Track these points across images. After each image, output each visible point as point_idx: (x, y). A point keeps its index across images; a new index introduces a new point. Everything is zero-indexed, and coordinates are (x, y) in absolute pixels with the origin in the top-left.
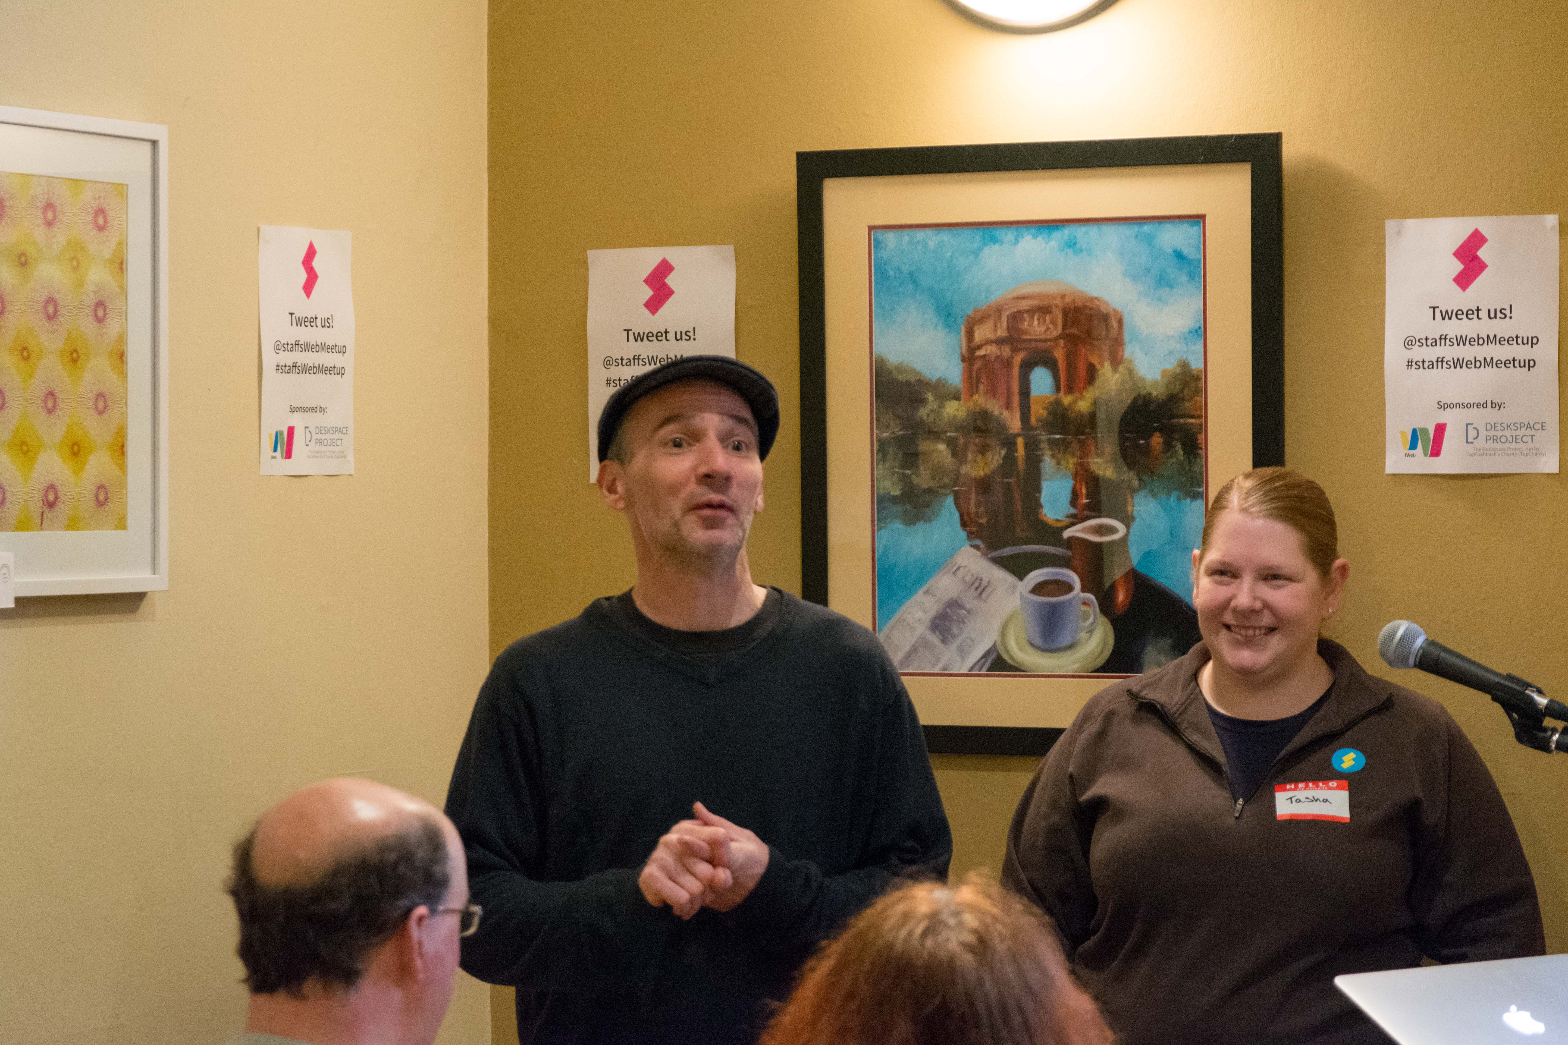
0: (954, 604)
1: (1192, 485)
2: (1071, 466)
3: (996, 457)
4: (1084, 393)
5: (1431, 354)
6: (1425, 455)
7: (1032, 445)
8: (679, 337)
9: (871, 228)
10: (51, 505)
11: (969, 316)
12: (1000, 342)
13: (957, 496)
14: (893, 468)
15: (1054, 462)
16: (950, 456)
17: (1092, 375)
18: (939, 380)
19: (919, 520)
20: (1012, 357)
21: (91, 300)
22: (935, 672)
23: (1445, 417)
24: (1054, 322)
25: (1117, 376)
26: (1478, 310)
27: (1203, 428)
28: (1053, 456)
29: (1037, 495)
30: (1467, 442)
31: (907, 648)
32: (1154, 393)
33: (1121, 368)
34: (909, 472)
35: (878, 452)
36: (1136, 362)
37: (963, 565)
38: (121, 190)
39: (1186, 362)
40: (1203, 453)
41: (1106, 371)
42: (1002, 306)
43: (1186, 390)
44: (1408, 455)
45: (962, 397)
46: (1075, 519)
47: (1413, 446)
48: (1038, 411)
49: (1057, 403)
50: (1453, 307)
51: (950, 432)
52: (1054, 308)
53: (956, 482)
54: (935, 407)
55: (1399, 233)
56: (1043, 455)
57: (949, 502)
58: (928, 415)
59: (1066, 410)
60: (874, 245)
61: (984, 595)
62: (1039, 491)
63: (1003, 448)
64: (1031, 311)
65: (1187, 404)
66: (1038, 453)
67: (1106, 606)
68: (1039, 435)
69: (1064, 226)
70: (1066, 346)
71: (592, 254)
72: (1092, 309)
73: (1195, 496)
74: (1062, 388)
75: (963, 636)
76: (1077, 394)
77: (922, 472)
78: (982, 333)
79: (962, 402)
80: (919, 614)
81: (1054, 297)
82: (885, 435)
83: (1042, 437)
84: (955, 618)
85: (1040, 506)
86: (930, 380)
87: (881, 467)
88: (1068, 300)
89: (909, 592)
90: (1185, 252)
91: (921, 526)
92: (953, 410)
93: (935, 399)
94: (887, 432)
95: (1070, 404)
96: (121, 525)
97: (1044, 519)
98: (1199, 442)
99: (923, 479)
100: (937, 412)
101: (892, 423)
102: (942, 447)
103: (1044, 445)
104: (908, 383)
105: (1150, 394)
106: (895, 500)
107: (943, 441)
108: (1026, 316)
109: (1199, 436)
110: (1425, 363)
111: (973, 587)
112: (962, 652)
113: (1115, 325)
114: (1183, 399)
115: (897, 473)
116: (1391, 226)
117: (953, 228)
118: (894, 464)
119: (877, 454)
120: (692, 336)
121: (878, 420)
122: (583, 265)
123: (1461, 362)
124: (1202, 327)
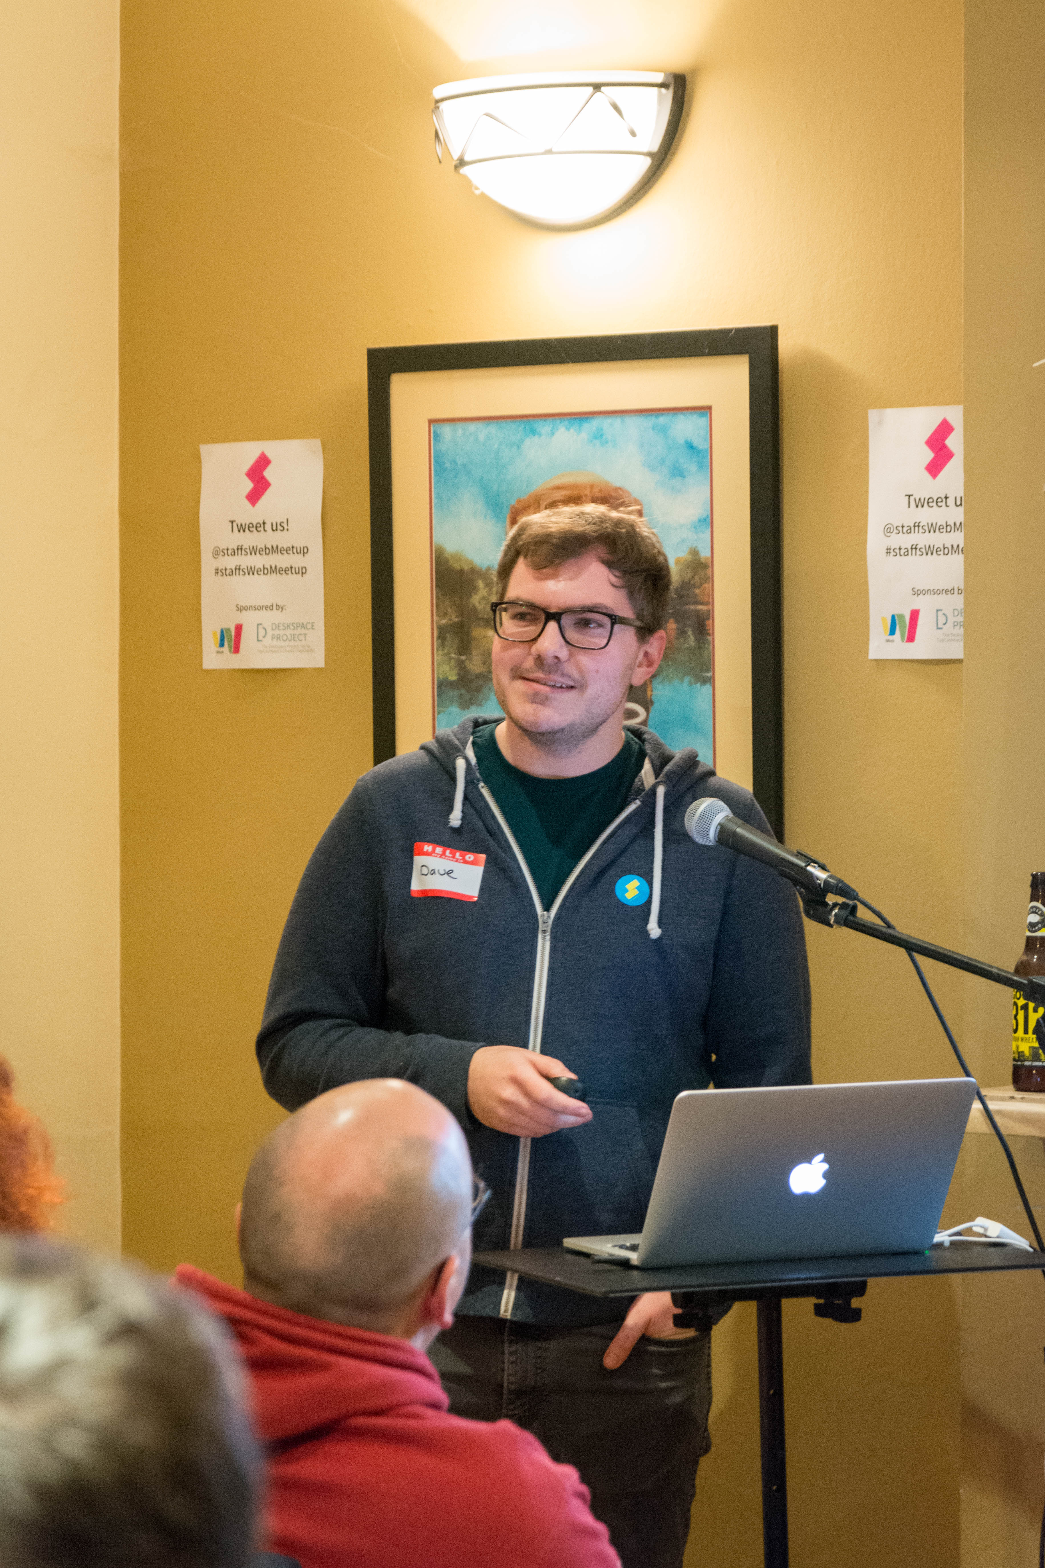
1: (702, 670)
5: (906, 541)
6: (903, 640)
8: (274, 528)
14: (449, 653)
23: (919, 603)
26: (946, 498)
27: (710, 614)
30: (938, 628)
35: (439, 638)
39: (696, 550)
43: (697, 578)
44: (888, 641)
47: (892, 632)
50: (924, 495)
55: (880, 423)
58: (480, 603)
60: (434, 438)
69: (592, 418)
71: (204, 449)
73: (705, 681)
77: (475, 657)
82: (444, 621)
86: (481, 568)
87: (440, 653)
90: (695, 443)
93: (485, 587)
94: (445, 619)
98: (708, 628)
99: (475, 664)
100: (487, 600)
101: (449, 610)
110: (901, 550)
115: (454, 658)
116: (873, 415)
117: (499, 421)
118: (451, 650)
119: (437, 640)
120: (286, 527)
121: (437, 607)
122: (197, 458)
123: (932, 550)
124: (710, 516)
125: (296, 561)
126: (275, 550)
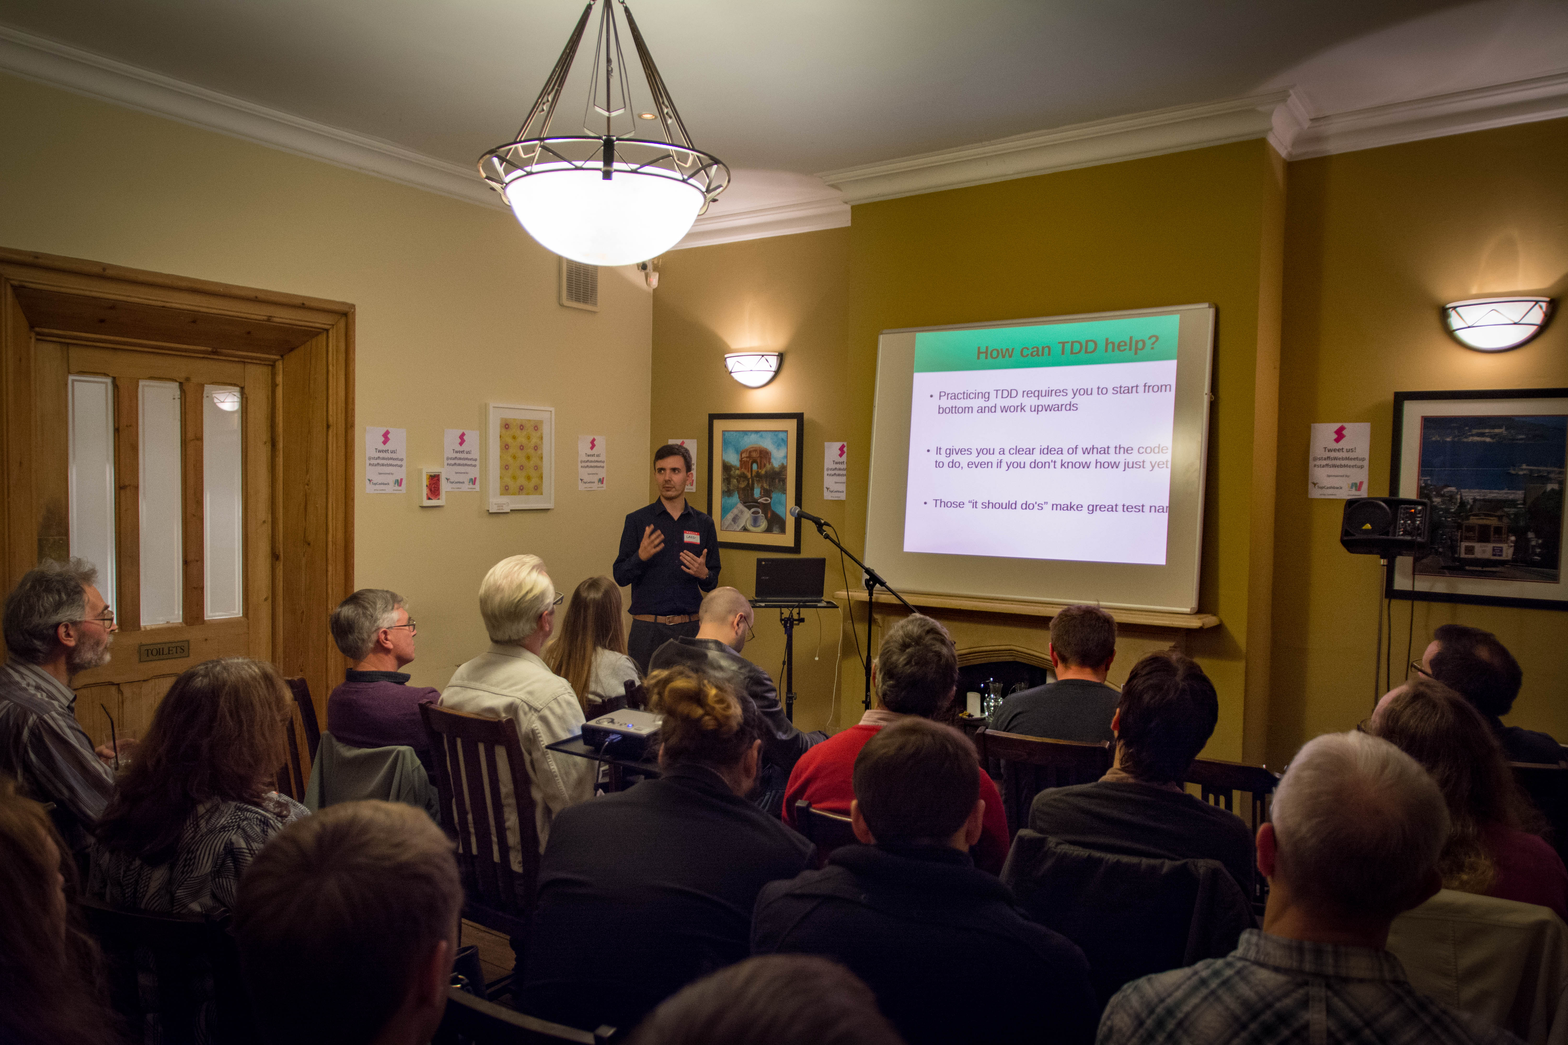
0: (737, 515)
1: (782, 491)
2: (760, 486)
3: (745, 483)
4: (763, 470)
7: (753, 481)
9: (723, 431)
10: (522, 490)
11: (741, 452)
12: (747, 457)
13: (738, 492)
15: (757, 485)
16: (737, 483)
17: (765, 465)
18: (735, 466)
19: (731, 497)
20: (749, 461)
21: (533, 446)
24: (758, 454)
25: (770, 466)
27: (786, 478)
28: (757, 483)
29: (753, 492)
31: (728, 525)
32: (777, 470)
33: (770, 464)
34: (729, 486)
35: (723, 481)
36: (773, 463)
37: (739, 507)
38: (541, 422)
41: (768, 464)
42: (748, 450)
45: (740, 469)
46: (761, 498)
48: (754, 473)
49: (758, 472)
51: (737, 477)
52: (758, 451)
53: (738, 489)
56: (755, 483)
57: (736, 493)
60: (723, 435)
61: (743, 514)
64: (753, 451)
65: (783, 473)
67: (766, 518)
69: (759, 432)
70: (760, 459)
72: (765, 451)
73: (783, 495)
74: (759, 468)
75: (738, 523)
77: (731, 486)
78: (744, 455)
80: (730, 518)
81: (758, 448)
83: (755, 479)
84: (737, 519)
85: (754, 495)
87: (723, 484)
88: (760, 449)
89: (729, 512)
90: (784, 438)
92: (737, 472)
95: (760, 472)
96: (542, 494)
97: (755, 497)
99: (731, 488)
101: (726, 475)
102: (735, 481)
103: (755, 481)
104: (729, 466)
106: (726, 492)
107: (735, 479)
109: (785, 480)
111: (741, 512)
112: (738, 526)
113: (770, 455)
115: (726, 486)
117: (738, 432)
118: (726, 484)
121: (723, 474)
124: (787, 456)
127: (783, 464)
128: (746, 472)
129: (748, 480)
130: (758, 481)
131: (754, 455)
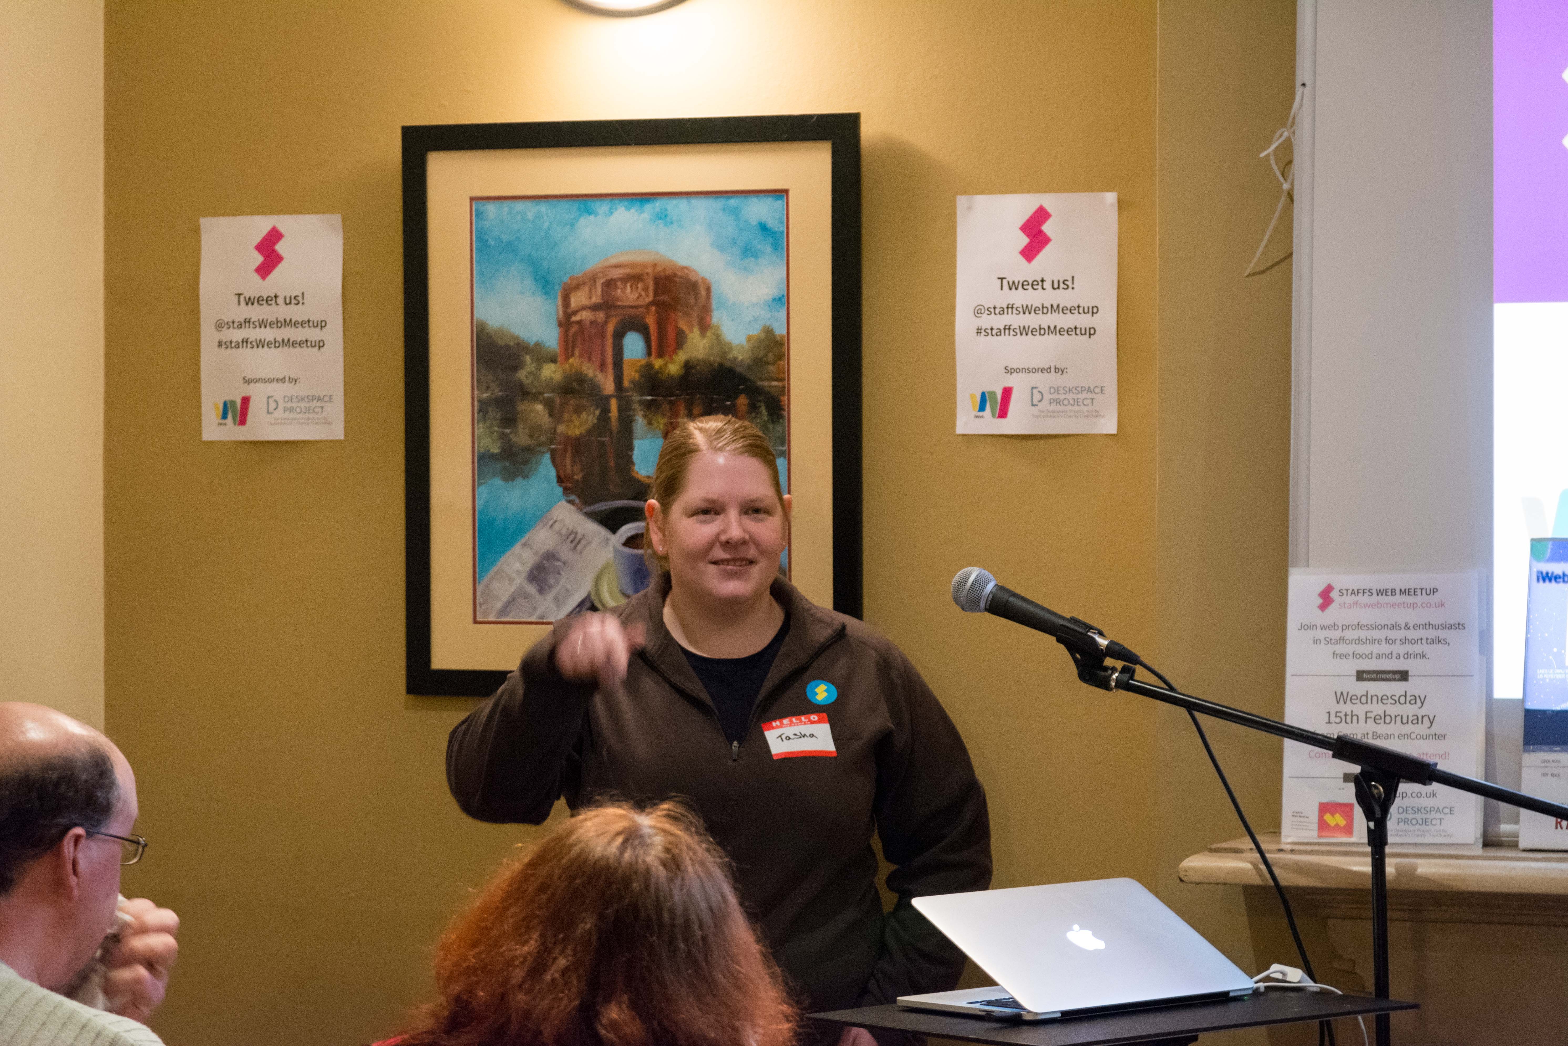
0: (551, 556)
2: (661, 426)
3: (589, 418)
4: (674, 357)
5: (999, 322)
6: (993, 416)
7: (625, 406)
8: (288, 301)
9: (472, 199)
11: (565, 284)
12: (594, 308)
13: (553, 454)
14: (493, 426)
15: (645, 422)
16: (547, 416)
17: (682, 339)
18: (537, 344)
19: (517, 476)
20: (606, 322)
22: (533, 619)
23: (1011, 381)
24: (646, 289)
25: (705, 341)
26: (1043, 281)
27: (785, 390)
28: (645, 416)
29: (630, 453)
30: (1033, 405)
31: (505, 598)
32: (740, 357)
33: (709, 334)
34: (508, 431)
35: (479, 411)
36: (723, 328)
37: (560, 518)
39: (770, 328)
40: (786, 413)
41: (694, 335)
42: (596, 274)
43: (770, 355)
44: (977, 417)
45: (559, 359)
47: (982, 408)
48: (630, 374)
49: (649, 366)
50: (1018, 278)
51: (547, 393)
52: (646, 276)
53: (552, 441)
54: (534, 369)
55: (969, 208)
56: (634, 416)
57: (546, 459)
58: (526, 377)
59: (657, 372)
61: (579, 547)
62: (631, 449)
63: (596, 409)
64: (625, 279)
65: (771, 368)
66: (631, 413)
68: (631, 396)
70: (657, 312)
71: (205, 222)
72: (681, 277)
74: (653, 354)
75: (560, 586)
76: (667, 358)
77: (521, 431)
78: (578, 299)
79: (558, 363)
80: (517, 566)
81: (645, 266)
82: (485, 395)
83: (633, 398)
84: (552, 569)
85: (633, 463)
86: (529, 344)
87: (481, 425)
88: (659, 269)
89: (508, 544)
91: (519, 482)
92: (550, 371)
93: (532, 362)
94: (487, 393)
95: (660, 367)
97: (636, 475)
98: (782, 403)
99: (521, 437)
100: (535, 374)
101: (492, 385)
102: (539, 407)
103: (636, 406)
104: (507, 347)
105: (736, 358)
106: (493, 457)
107: (541, 402)
108: (619, 284)
109: (782, 398)
110: (993, 331)
111: (570, 540)
112: (558, 602)
113: (703, 293)
114: (768, 363)
115: (497, 432)
116: (962, 201)
118: (494, 423)
119: (478, 413)
120: (301, 302)
121: (478, 381)
122: (196, 231)
123: (1027, 330)
124: (785, 294)
125: (314, 334)
126: (288, 323)
127: (769, 331)
128: (590, 370)
129: (602, 402)
130: (650, 407)
131: (629, 296)
